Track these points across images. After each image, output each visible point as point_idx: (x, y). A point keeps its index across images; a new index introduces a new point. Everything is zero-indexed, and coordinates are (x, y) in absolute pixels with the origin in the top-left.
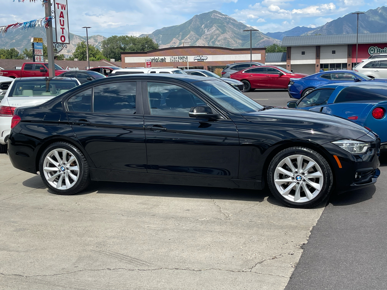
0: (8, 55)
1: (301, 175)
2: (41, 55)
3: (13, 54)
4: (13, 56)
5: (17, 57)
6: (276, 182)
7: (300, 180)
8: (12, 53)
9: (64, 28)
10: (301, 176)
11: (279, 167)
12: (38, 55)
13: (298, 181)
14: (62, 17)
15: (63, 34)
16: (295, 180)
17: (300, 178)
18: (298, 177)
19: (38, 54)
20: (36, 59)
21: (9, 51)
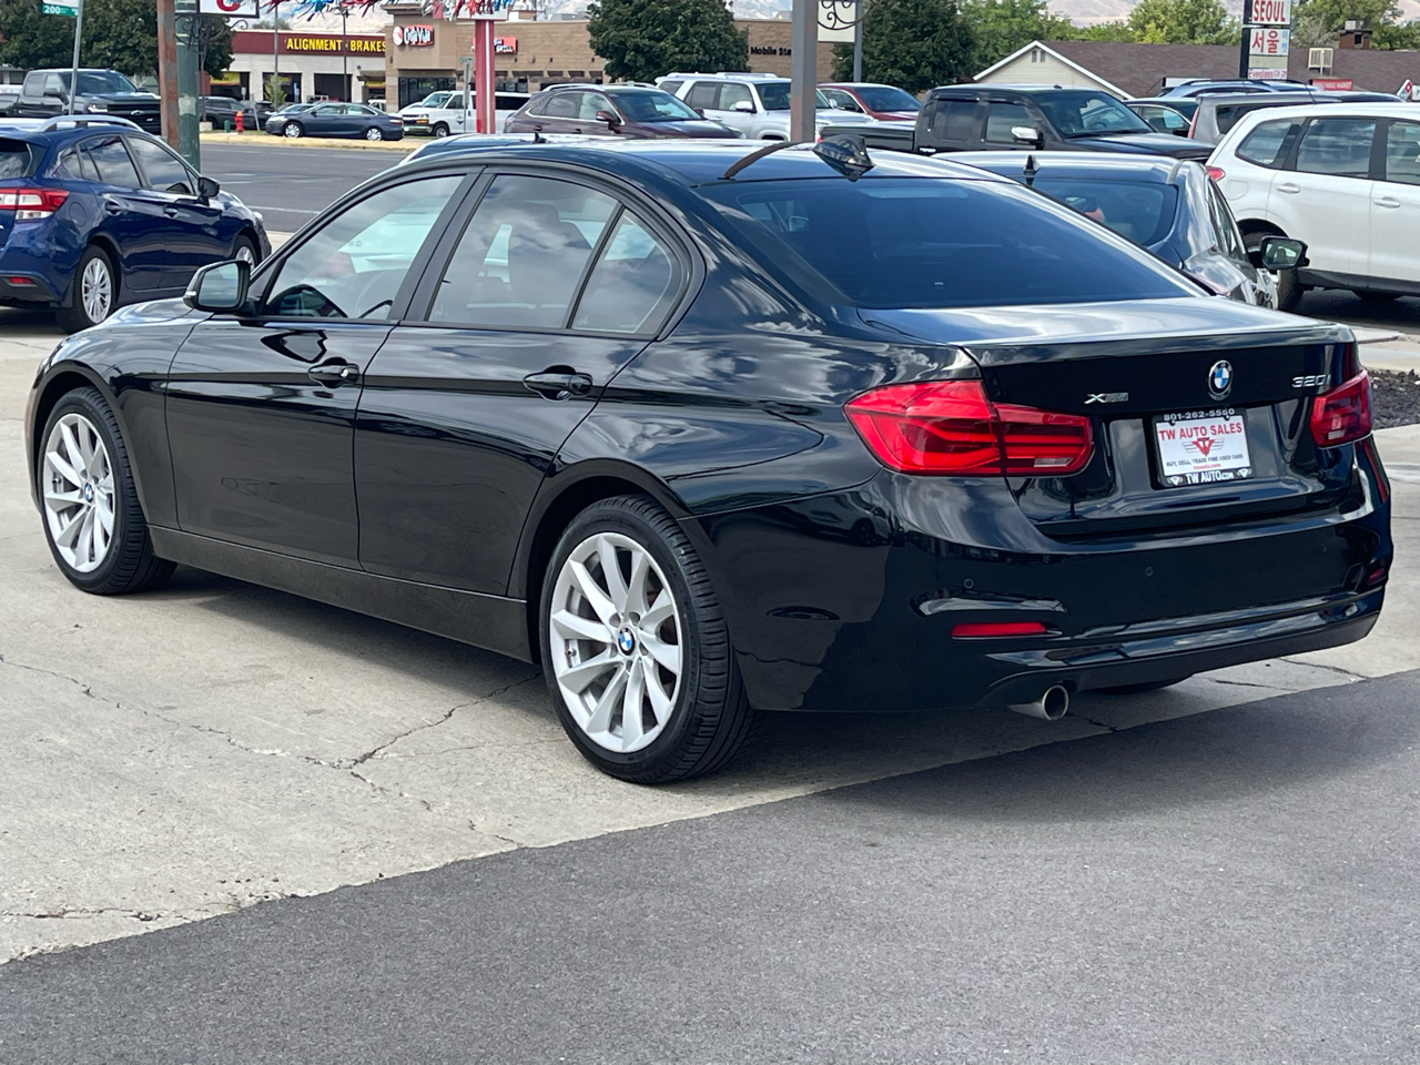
0: (1180, 25)
2: (1283, 27)
3: (1202, 20)
4: (1198, 30)
5: (1214, 32)
8: (1195, 14)
12: (1266, 26)
19: (1266, 22)
20: (1256, 42)
21: (1184, 8)
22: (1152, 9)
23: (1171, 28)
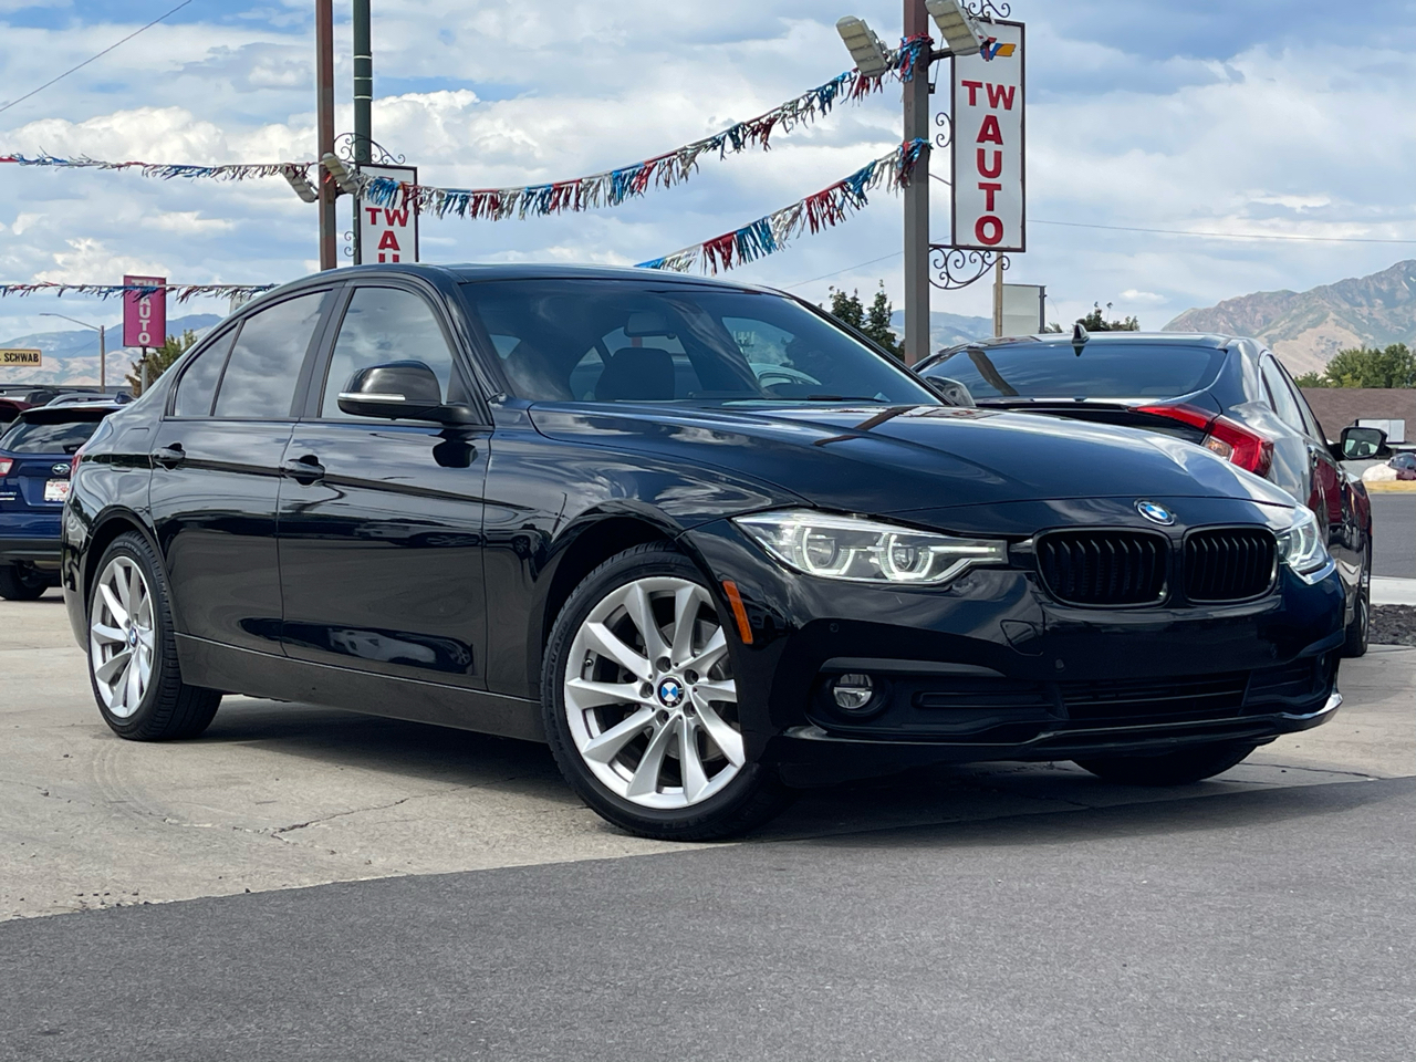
1: (681, 678)
6: (571, 687)
7: (674, 704)
9: (998, 187)
10: (679, 686)
11: (592, 621)
13: (665, 703)
14: (990, 138)
15: (990, 207)
16: (653, 700)
17: (673, 692)
18: (669, 686)
21: (1380, 359)
22: (1350, 360)
23: (1367, 379)
